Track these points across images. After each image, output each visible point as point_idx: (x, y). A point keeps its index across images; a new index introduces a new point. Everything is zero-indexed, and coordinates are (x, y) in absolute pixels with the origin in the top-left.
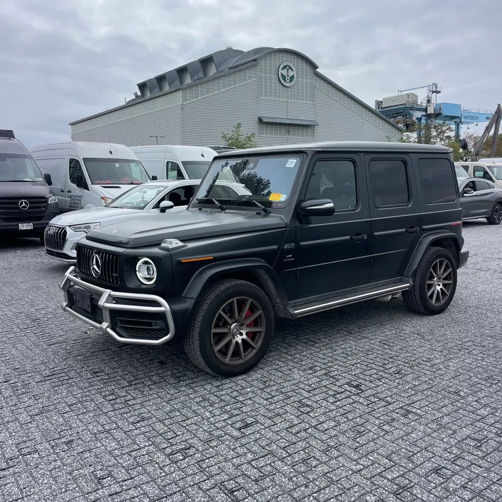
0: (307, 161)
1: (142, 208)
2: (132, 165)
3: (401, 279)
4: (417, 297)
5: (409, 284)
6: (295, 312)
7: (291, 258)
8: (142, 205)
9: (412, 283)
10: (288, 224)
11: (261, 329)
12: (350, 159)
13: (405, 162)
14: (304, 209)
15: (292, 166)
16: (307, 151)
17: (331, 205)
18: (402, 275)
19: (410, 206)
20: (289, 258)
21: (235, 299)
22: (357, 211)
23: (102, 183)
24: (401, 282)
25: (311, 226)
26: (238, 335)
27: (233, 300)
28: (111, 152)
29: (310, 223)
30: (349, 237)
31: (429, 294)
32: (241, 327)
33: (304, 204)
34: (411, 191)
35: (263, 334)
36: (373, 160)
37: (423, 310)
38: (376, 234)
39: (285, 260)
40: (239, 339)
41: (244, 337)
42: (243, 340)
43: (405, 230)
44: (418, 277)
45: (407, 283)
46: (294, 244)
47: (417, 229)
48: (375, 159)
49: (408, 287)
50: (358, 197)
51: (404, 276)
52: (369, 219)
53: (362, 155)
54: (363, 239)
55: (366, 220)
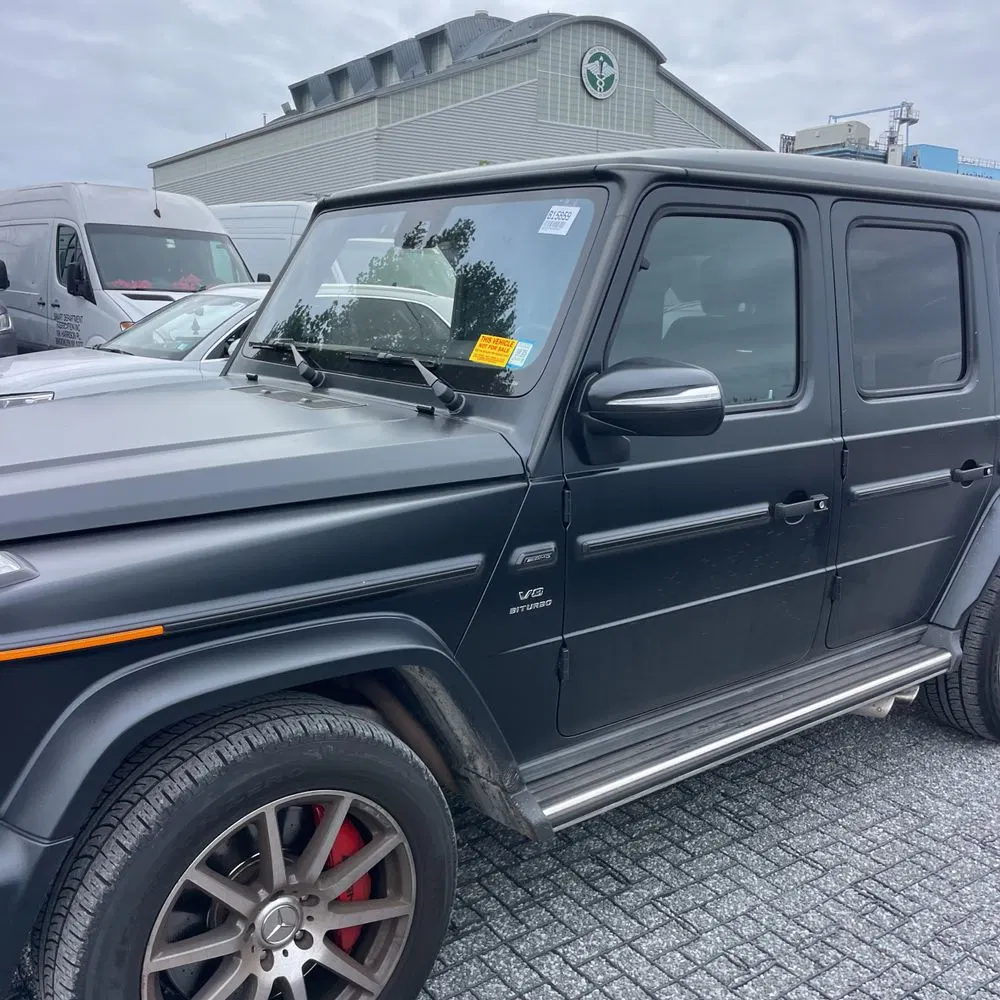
0: (623, 210)
1: (179, 356)
2: (213, 244)
3: (922, 634)
4: (967, 689)
5: (947, 656)
6: (548, 812)
7: (538, 600)
8: (182, 347)
9: (959, 651)
10: (531, 465)
11: (397, 908)
12: (782, 216)
13: (959, 239)
14: (597, 406)
15: (563, 231)
16: (621, 173)
17: (711, 393)
18: (927, 621)
19: (966, 391)
20: (530, 600)
21: (268, 808)
22: (798, 409)
23: (127, 286)
24: (923, 645)
25: (623, 469)
26: (292, 947)
27: (263, 815)
28: (157, 212)
29: (623, 458)
30: (763, 507)
32: (307, 911)
33: (600, 386)
34: (975, 337)
35: (404, 930)
36: (861, 223)
37: (981, 729)
38: (858, 490)
39: (513, 611)
41: (318, 952)
42: (309, 966)
43: (947, 473)
44: (977, 628)
45: (944, 650)
46: (552, 545)
47: (986, 469)
48: (866, 221)
49: (947, 664)
50: (804, 358)
51: (932, 623)
52: (839, 439)
53: (825, 201)
54: (815, 511)
55: (830, 440)
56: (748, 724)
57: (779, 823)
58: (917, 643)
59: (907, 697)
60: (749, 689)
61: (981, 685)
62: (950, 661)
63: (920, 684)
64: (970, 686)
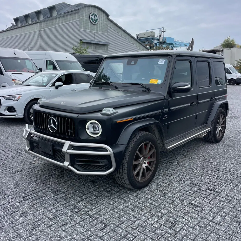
1: (45, 86)
2: (26, 61)
3: (206, 125)
4: (212, 134)
5: (210, 128)
6: (169, 147)
8: (45, 84)
9: (211, 127)
11: (154, 159)
12: (188, 60)
13: (209, 63)
14: (174, 89)
16: (172, 55)
17: (189, 86)
18: (206, 123)
19: (211, 86)
20: (166, 117)
21: (143, 143)
22: (192, 89)
23: (11, 71)
24: (206, 127)
25: (174, 98)
26: (143, 164)
28: (15, 54)
30: (189, 104)
31: (216, 132)
32: (145, 159)
33: (174, 85)
35: (155, 162)
37: (214, 141)
38: (200, 102)
39: (164, 118)
40: (144, 166)
42: (146, 166)
43: (209, 99)
44: (213, 124)
45: (209, 127)
46: (168, 109)
47: (214, 99)
48: (199, 61)
50: (192, 82)
51: (207, 124)
52: (197, 94)
53: (194, 58)
54: (195, 105)
55: (196, 94)
56: (188, 137)
57: (189, 155)
59: (205, 135)
60: (187, 133)
61: (214, 133)
62: (210, 129)
63: (207, 133)
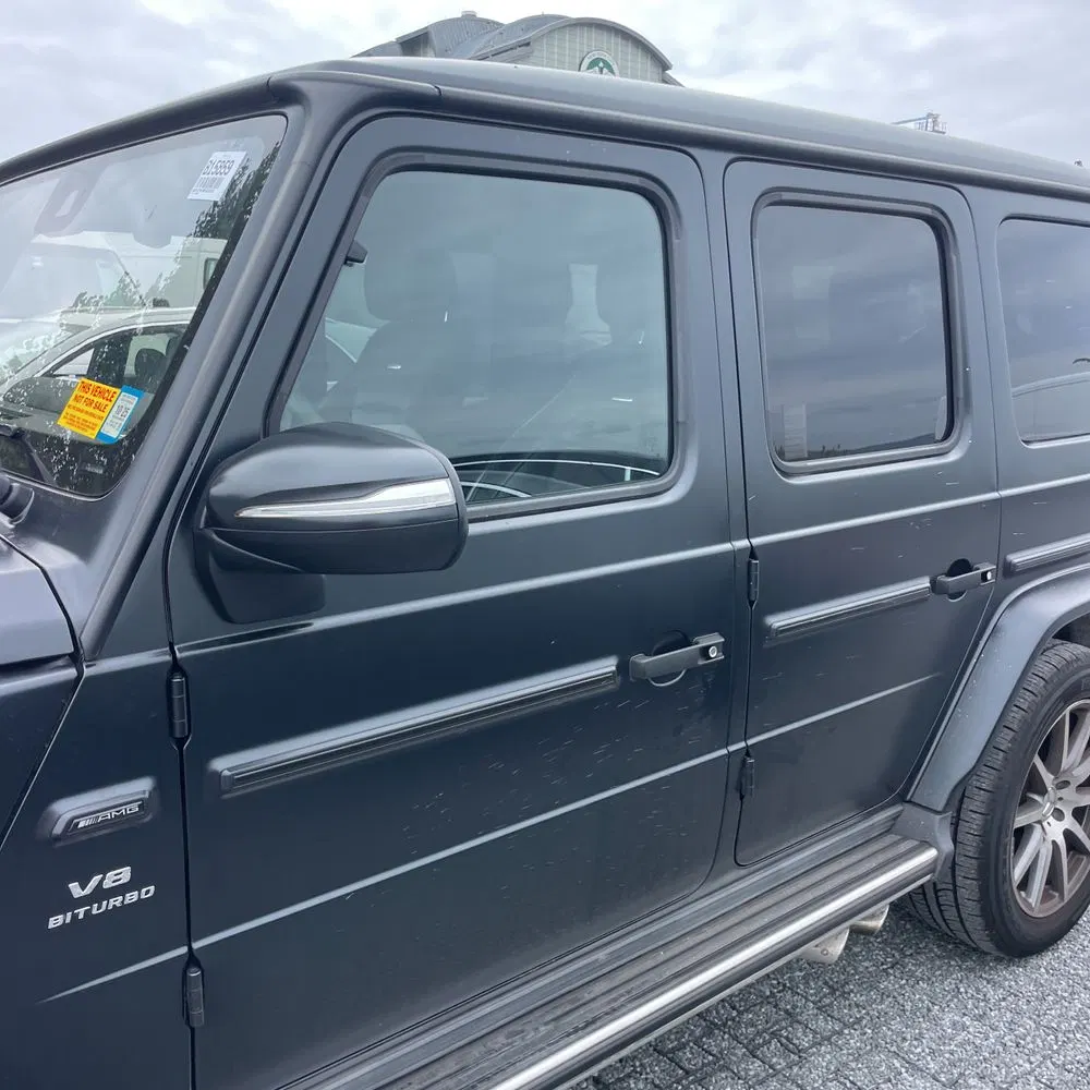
3: (895, 818)
4: (964, 894)
5: (931, 853)
7: (120, 890)
9: (948, 846)
12: (636, 180)
13: (940, 227)
15: (214, 195)
17: (436, 494)
18: (902, 798)
19: (953, 457)
20: (100, 894)
22: (670, 496)
24: (896, 836)
25: (318, 624)
29: (315, 607)
30: (608, 665)
31: (1018, 873)
34: (966, 374)
36: (775, 198)
38: (777, 621)
39: (55, 922)
43: (925, 583)
44: (976, 803)
45: (925, 844)
46: (142, 786)
47: (985, 574)
48: (787, 196)
49: (931, 868)
50: (681, 417)
51: (910, 802)
52: (743, 543)
53: (713, 160)
54: (701, 662)
55: (726, 547)
58: (888, 831)
59: (871, 924)
62: (935, 861)
64: (969, 890)
